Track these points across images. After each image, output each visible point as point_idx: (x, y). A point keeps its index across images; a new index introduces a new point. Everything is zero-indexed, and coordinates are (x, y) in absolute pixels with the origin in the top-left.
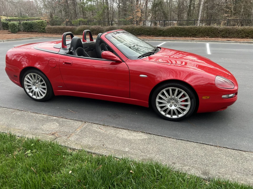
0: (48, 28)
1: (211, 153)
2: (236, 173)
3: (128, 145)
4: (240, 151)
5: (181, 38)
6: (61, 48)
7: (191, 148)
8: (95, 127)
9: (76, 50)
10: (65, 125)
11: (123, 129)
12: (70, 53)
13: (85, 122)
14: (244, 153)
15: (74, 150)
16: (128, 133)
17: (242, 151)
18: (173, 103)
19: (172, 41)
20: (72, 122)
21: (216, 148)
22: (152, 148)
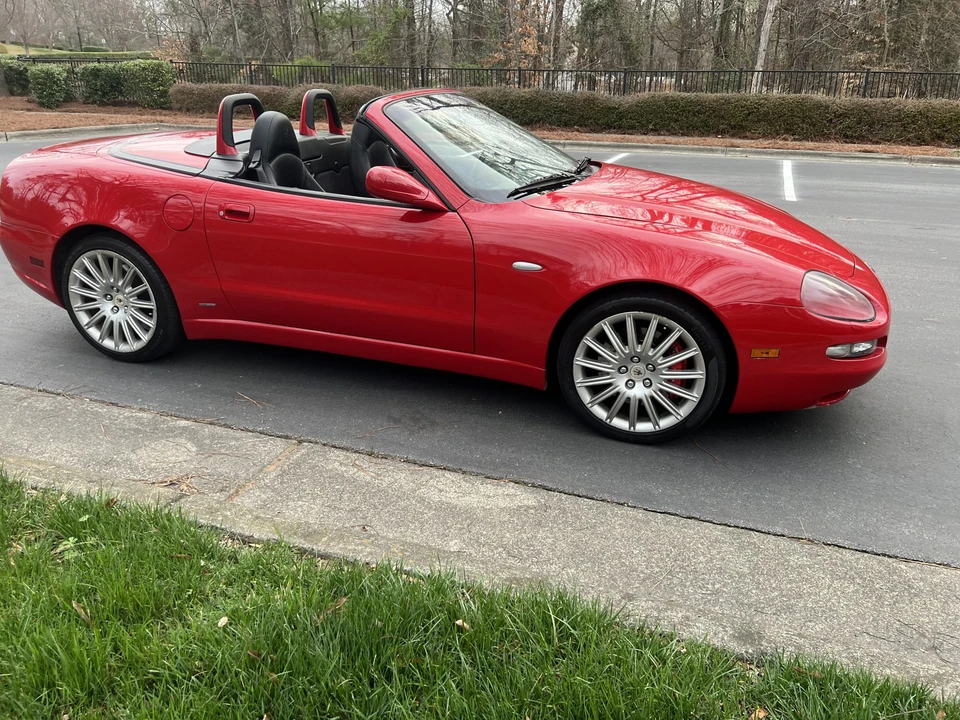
0: (181, 92)
1: (778, 564)
2: (868, 640)
3: (461, 529)
4: (890, 557)
5: (686, 138)
6: (215, 155)
7: (702, 544)
8: (337, 461)
9: (271, 165)
10: (223, 451)
11: (445, 469)
12: (249, 174)
13: (300, 442)
14: (903, 567)
15: (246, 541)
16: (463, 483)
17: (896, 557)
18: (639, 373)
19: (653, 148)
20: (249, 440)
21: (796, 545)
22: (550, 541)
